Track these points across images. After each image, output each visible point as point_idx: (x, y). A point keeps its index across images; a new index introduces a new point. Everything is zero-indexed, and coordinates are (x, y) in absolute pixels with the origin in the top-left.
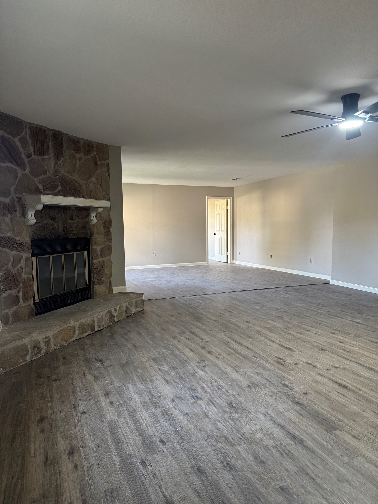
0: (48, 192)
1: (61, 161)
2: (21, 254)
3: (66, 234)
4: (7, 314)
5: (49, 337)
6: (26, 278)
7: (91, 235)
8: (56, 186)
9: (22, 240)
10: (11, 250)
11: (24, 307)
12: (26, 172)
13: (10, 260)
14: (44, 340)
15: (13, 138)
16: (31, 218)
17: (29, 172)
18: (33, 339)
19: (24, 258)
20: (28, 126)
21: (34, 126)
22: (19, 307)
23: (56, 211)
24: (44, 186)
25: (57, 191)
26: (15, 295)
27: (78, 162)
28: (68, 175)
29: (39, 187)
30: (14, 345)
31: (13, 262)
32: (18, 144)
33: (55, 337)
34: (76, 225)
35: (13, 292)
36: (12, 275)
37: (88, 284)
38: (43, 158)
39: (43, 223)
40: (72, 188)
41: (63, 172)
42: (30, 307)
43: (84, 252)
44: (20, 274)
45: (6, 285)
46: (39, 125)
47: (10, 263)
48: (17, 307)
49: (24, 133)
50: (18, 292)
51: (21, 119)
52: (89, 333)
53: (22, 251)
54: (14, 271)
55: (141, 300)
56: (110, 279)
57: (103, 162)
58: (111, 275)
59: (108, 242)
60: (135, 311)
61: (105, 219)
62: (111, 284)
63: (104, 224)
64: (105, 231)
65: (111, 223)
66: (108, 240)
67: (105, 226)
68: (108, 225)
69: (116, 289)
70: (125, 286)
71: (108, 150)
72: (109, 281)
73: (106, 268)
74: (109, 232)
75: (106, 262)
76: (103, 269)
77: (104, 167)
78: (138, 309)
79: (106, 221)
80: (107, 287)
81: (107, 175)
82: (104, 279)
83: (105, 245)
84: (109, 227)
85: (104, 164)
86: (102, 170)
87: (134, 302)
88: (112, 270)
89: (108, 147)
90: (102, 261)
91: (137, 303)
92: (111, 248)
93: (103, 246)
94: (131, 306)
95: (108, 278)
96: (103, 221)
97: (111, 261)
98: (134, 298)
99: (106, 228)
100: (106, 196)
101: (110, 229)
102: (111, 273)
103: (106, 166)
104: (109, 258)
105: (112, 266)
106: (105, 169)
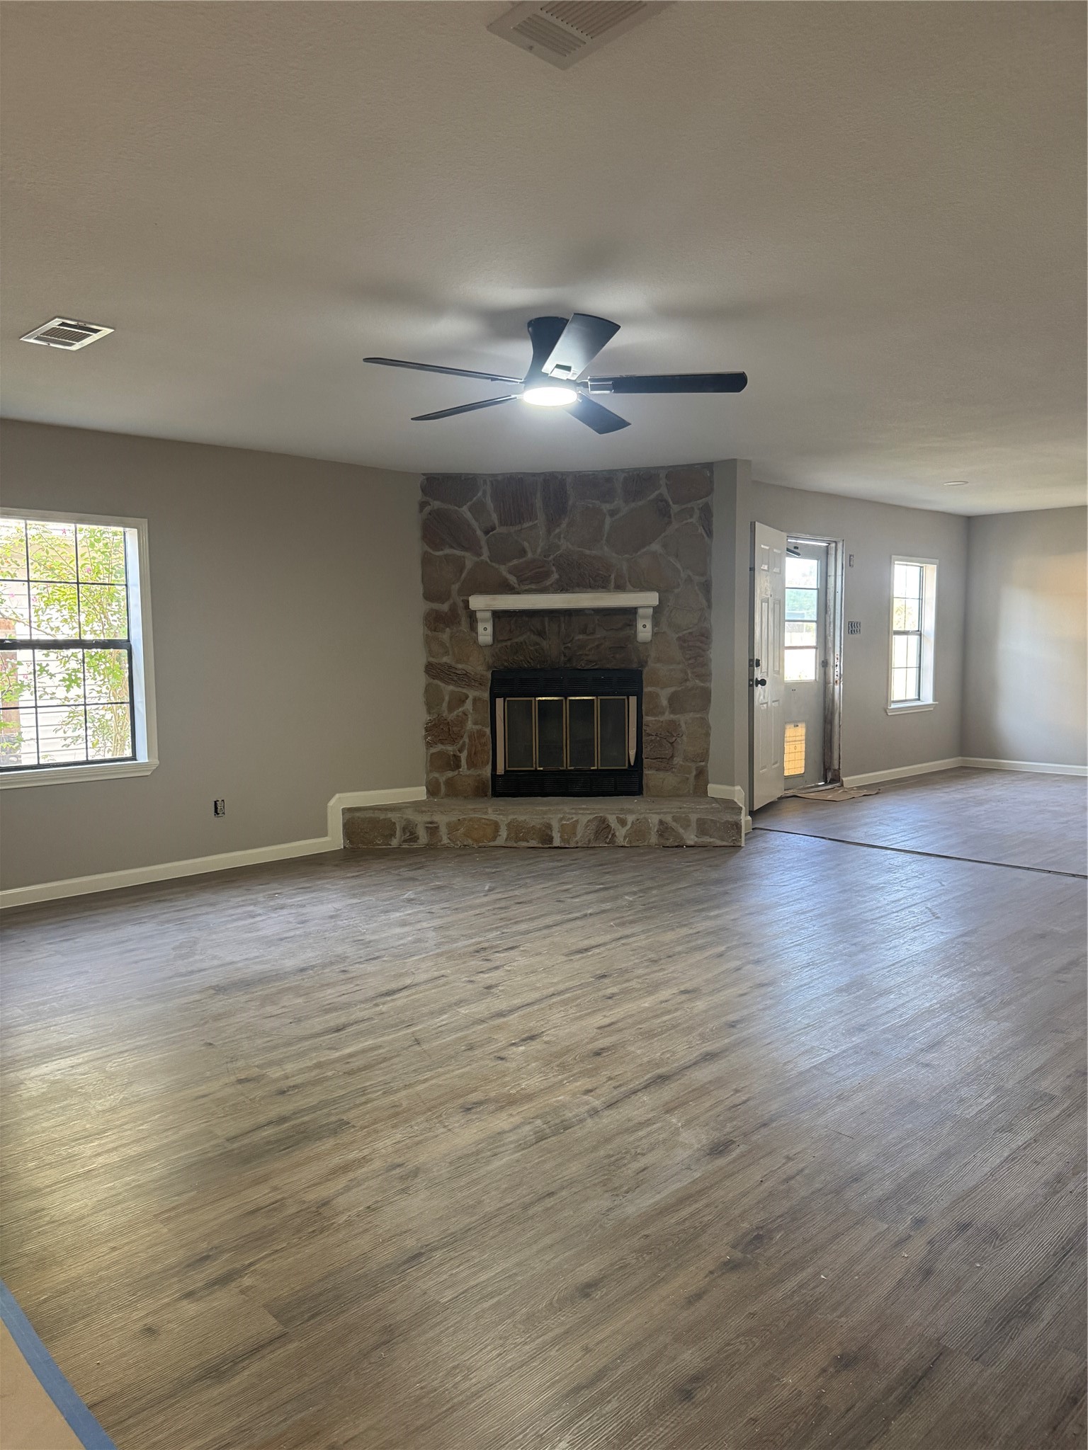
0: (527, 587)
1: (564, 525)
2: (464, 691)
3: (570, 660)
4: (437, 781)
5: (437, 823)
6: (475, 731)
7: (643, 663)
8: (547, 574)
9: (469, 668)
10: (448, 683)
11: (468, 776)
12: (482, 558)
13: (443, 700)
14: (427, 825)
15: (457, 508)
16: (485, 633)
17: (489, 557)
18: (405, 816)
19: (471, 697)
20: (488, 481)
21: (500, 478)
22: (459, 774)
23: (546, 619)
24: (518, 577)
25: (548, 583)
26: (452, 753)
27: (608, 520)
28: (580, 549)
29: (507, 580)
30: (372, 815)
31: (449, 702)
32: (468, 515)
33: (452, 828)
34: (596, 643)
35: (450, 749)
36: (445, 721)
37: (632, 764)
38: (520, 528)
39: (516, 640)
40: (586, 572)
41: (565, 545)
42: (478, 778)
43: (625, 697)
44: (462, 721)
45: (435, 736)
46: (507, 473)
47: (445, 705)
48: (456, 773)
49: (480, 494)
50: (460, 751)
51: (471, 474)
52: (533, 843)
53: (466, 686)
54: (451, 717)
55: (727, 822)
56: (703, 764)
57: (689, 505)
58: (704, 756)
59: (697, 681)
60: (696, 842)
61: (686, 630)
62: (702, 776)
63: (685, 641)
64: (688, 656)
65: (707, 638)
66: (698, 676)
67: (686, 645)
68: (699, 644)
69: (714, 790)
70: (733, 785)
71: (712, 472)
72: (697, 768)
73: (685, 738)
74: (702, 659)
75: (686, 723)
76: (674, 739)
77: (691, 516)
78: (712, 840)
79: (690, 633)
80: (688, 779)
81: (699, 531)
82: (678, 760)
83: (683, 687)
84: (700, 648)
85: (693, 508)
86: (685, 522)
87: (695, 820)
88: (709, 745)
89: (709, 466)
90: (672, 721)
91: (706, 826)
92: (706, 695)
93: (680, 689)
94: (681, 826)
95: (693, 761)
96: (680, 635)
97: (704, 724)
98: (695, 811)
99: (691, 650)
100: (697, 578)
101: (704, 651)
102: (705, 751)
103: (697, 511)
104: (698, 716)
105: (708, 735)
106: (694, 520)
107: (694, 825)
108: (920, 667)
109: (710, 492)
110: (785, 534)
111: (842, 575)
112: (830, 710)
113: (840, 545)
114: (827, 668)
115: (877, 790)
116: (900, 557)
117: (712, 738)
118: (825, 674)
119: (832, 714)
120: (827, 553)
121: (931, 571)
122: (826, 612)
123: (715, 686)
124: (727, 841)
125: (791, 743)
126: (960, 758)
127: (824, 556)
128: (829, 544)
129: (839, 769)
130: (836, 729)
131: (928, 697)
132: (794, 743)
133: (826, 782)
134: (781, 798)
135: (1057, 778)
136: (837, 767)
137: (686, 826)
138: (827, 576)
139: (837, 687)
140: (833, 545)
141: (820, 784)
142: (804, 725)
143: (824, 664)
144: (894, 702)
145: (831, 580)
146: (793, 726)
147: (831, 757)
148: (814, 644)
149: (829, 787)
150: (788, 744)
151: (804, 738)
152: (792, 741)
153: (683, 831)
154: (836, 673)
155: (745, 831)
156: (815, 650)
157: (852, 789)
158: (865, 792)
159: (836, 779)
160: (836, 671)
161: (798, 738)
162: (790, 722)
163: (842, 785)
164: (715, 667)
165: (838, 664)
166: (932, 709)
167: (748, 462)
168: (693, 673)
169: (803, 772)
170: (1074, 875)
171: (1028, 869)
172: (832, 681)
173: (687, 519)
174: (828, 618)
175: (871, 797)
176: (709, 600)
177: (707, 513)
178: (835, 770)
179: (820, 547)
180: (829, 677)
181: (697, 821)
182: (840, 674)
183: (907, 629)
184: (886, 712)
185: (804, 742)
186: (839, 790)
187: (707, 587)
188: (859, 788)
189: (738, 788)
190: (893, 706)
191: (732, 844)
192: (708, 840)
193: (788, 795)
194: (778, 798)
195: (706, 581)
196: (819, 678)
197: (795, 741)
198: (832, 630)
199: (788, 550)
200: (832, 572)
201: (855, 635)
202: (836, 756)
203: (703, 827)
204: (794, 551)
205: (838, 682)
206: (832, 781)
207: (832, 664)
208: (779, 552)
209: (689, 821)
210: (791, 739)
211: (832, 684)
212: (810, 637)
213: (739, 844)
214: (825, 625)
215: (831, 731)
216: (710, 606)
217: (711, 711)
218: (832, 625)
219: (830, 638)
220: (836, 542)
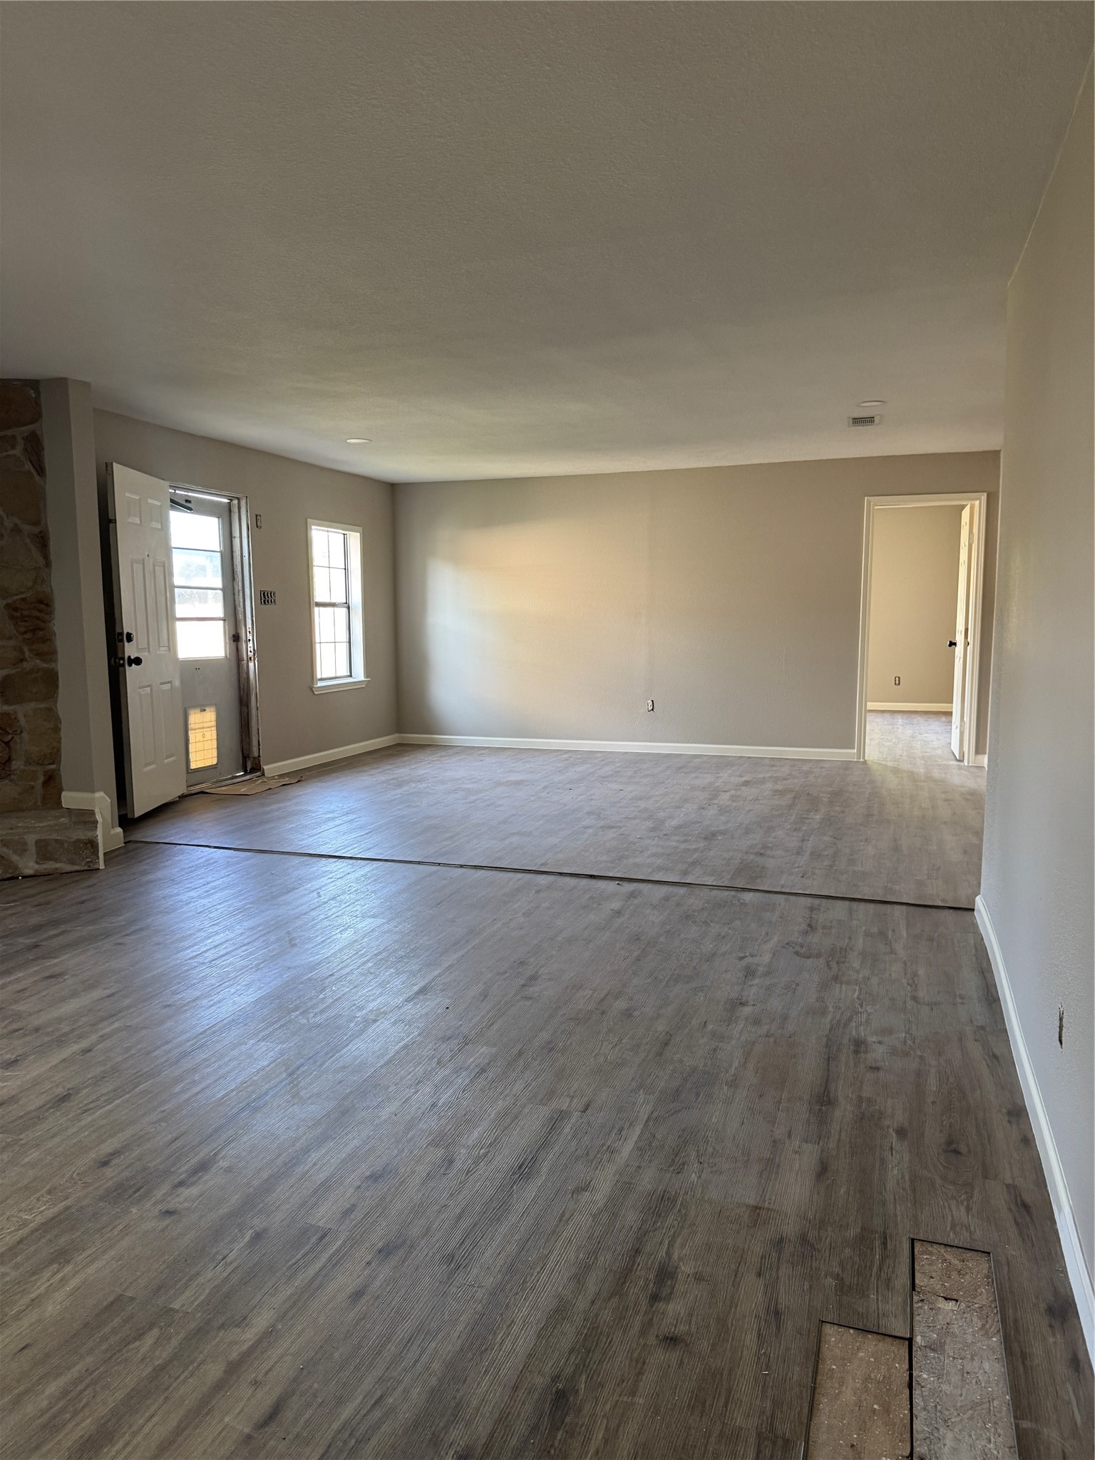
55: (78, 841)
56: (53, 767)
57: (9, 433)
58: (54, 756)
59: (37, 661)
60: (36, 871)
61: (17, 595)
62: (52, 783)
63: (16, 609)
64: (22, 629)
65: (47, 605)
66: (39, 655)
67: (18, 614)
68: (36, 613)
69: (70, 799)
70: (93, 791)
71: (38, 393)
72: (45, 773)
73: (25, 735)
74: (41, 632)
75: (25, 716)
76: (10, 737)
77: (13, 447)
78: (58, 865)
79: (23, 600)
80: (33, 788)
81: (26, 467)
82: (17, 764)
83: (19, 670)
84: (38, 618)
85: (14, 437)
86: (5, 454)
87: (34, 842)
88: (59, 742)
89: (34, 384)
90: (6, 714)
91: (49, 848)
92: (51, 680)
93: (14, 672)
94: (15, 852)
95: (41, 764)
96: (9, 601)
97: (52, 716)
98: (34, 829)
99: (26, 621)
100: (27, 528)
101: (44, 622)
102: (55, 750)
103: (20, 440)
104: (43, 706)
105: (57, 730)
106: (18, 451)
107: (32, 849)
108: (350, 642)
109: (37, 417)
110: (167, 483)
111: (248, 537)
112: (246, 691)
113: (243, 503)
114: (239, 643)
115: (300, 777)
116: (317, 521)
117: (62, 734)
118: (238, 650)
119: (248, 695)
120: (230, 511)
121: (355, 539)
122: (234, 579)
123: (63, 666)
124: (80, 865)
125: (198, 731)
126: (397, 735)
127: (226, 515)
128: (231, 500)
129: (259, 756)
130: (254, 712)
131: (359, 675)
132: (201, 730)
133: (246, 773)
134: (183, 797)
135: (483, 752)
136: (256, 755)
137: (22, 849)
138: (231, 537)
139: (251, 665)
140: (236, 502)
141: (238, 774)
142: (213, 709)
143: (235, 638)
144: (321, 679)
145: (237, 542)
146: (199, 710)
147: (250, 744)
148: (221, 615)
149: (248, 777)
150: (194, 732)
151: (214, 723)
152: (199, 728)
153: (18, 858)
154: (249, 649)
155: (104, 849)
156: (222, 622)
157: (273, 778)
158: (286, 780)
159: (257, 768)
160: (249, 647)
161: (206, 725)
162: (194, 707)
163: (263, 775)
164: (61, 644)
165: (251, 638)
166: (364, 686)
167: (86, 385)
168: (31, 650)
169: (215, 762)
170: (462, 866)
171: (419, 863)
172: (245, 658)
173: (7, 451)
174: (235, 584)
175: (290, 786)
176: (46, 557)
177: (34, 446)
178: (255, 758)
179: (220, 503)
180: (242, 654)
181: (36, 842)
182: (254, 650)
183: (333, 601)
184: (313, 692)
185: (215, 728)
186: (258, 780)
187: (42, 541)
188: (281, 776)
189: (101, 794)
190: (320, 684)
191: (86, 868)
192: (54, 867)
193: (193, 792)
194: (179, 797)
195: (40, 532)
196: (230, 654)
197: (203, 728)
198: (241, 600)
199: (172, 501)
200: (236, 533)
201: (269, 606)
202: (255, 742)
203: (44, 852)
204: (186, 505)
205: (252, 659)
206: (254, 770)
207: (244, 638)
208: (158, 503)
209: (25, 844)
210: (197, 726)
211: (245, 662)
212: (216, 607)
213: (96, 867)
214: (234, 594)
215: (248, 714)
216: (48, 564)
217: (59, 699)
218: (241, 594)
219: (240, 609)
220: (238, 499)
